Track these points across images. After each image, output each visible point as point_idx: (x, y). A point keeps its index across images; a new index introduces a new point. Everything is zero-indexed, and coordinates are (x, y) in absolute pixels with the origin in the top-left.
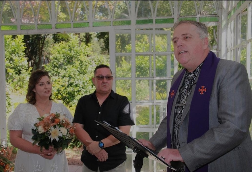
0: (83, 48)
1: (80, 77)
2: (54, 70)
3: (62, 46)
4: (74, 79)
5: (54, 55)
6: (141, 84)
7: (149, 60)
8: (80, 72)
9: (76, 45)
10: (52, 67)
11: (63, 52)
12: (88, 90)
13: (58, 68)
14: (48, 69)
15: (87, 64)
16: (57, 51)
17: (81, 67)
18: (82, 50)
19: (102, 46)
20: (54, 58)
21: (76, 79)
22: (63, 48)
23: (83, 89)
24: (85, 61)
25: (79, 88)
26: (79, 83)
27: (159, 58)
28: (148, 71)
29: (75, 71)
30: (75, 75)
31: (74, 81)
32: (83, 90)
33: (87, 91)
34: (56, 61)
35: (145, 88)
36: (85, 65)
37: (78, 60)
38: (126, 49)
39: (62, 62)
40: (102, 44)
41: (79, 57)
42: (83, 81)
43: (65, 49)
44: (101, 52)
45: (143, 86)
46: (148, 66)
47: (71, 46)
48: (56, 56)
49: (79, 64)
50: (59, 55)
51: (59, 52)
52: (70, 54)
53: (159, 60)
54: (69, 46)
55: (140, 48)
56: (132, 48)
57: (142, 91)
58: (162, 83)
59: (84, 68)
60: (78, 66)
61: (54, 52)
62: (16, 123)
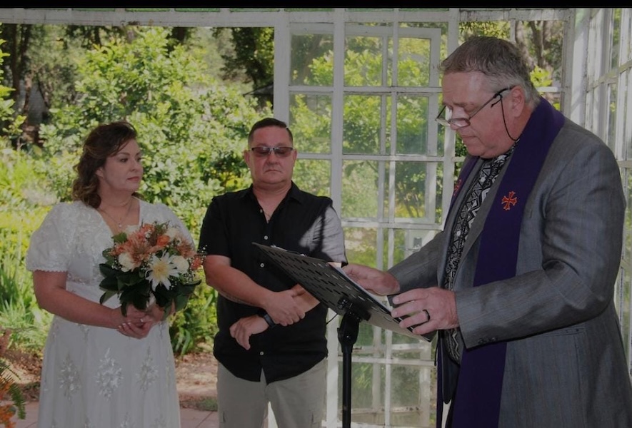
0: (181, 63)
1: (171, 150)
2: (88, 126)
3: (114, 53)
4: (152, 157)
5: (88, 80)
6: (353, 180)
7: (380, 105)
8: (170, 137)
9: (158, 51)
10: (82, 117)
11: (117, 72)
12: (192, 192)
14: (69, 123)
15: (192, 111)
16: (97, 67)
17: (173, 121)
18: (178, 70)
19: (227, 51)
20: (88, 89)
21: (157, 157)
22: (116, 60)
23: (179, 188)
24: (186, 103)
25: (166, 183)
26: (166, 168)
27: (410, 101)
28: (377, 140)
29: (157, 132)
30: (155, 143)
31: (152, 161)
32: (177, 189)
33: (188, 195)
34: (95, 98)
35: (365, 192)
36: (184, 114)
37: (165, 98)
38: (312, 70)
39: (113, 102)
40: (226, 47)
41: (166, 91)
42: (177, 164)
43: (124, 64)
44: (223, 73)
45: (359, 187)
46: (378, 123)
47: (143, 55)
48: (93, 85)
49: (169, 111)
50: (104, 81)
51: (104, 72)
52: (138, 79)
53: (409, 106)
54: (137, 55)
55: (355, 70)
56: (330, 66)
57: (355, 202)
58: (416, 176)
59: (181, 125)
60: (163, 116)
61: (86, 71)
62: (53, 254)
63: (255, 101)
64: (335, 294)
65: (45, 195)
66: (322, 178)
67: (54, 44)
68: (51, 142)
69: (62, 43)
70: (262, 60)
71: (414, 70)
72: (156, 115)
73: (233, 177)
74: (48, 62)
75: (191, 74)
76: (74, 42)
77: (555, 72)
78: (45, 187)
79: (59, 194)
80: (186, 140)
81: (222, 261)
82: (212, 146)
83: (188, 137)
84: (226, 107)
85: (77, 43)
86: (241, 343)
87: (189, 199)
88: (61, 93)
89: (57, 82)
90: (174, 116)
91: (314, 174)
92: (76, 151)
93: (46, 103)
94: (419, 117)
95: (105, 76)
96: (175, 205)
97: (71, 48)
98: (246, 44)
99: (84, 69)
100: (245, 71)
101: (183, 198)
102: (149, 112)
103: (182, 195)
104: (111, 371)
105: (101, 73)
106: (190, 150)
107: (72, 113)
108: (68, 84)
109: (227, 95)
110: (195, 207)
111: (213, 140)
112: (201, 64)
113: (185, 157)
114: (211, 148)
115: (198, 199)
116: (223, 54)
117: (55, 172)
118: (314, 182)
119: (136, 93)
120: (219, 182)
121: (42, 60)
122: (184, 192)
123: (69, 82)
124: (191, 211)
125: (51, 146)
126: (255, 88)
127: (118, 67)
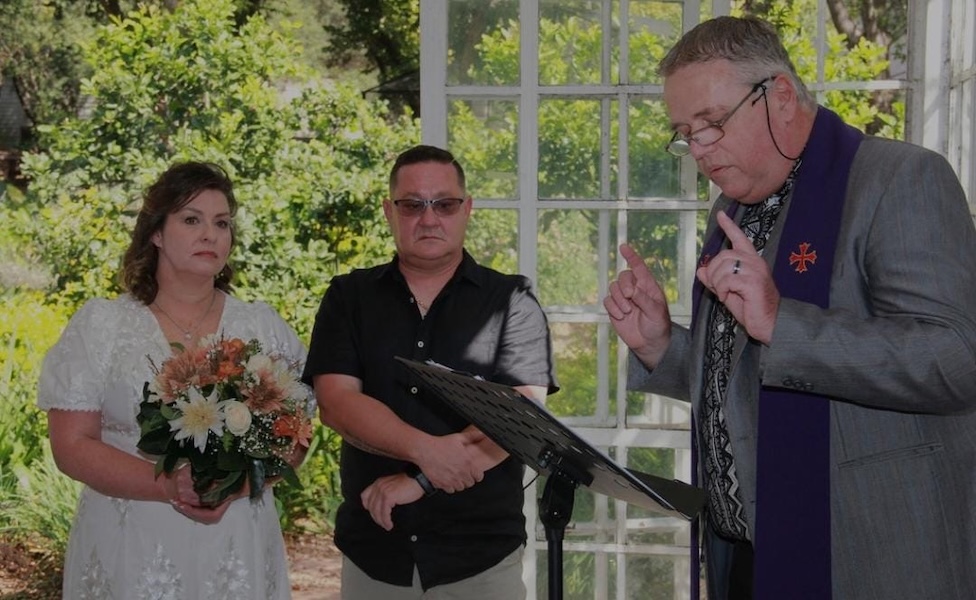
0: (259, 45)
1: (244, 192)
2: (104, 154)
3: (145, 29)
5: (101, 76)
6: (552, 237)
7: (598, 111)
8: (243, 170)
9: (220, 24)
10: (94, 140)
11: (149, 63)
12: (282, 263)
13: (124, 145)
14: (71, 150)
15: (280, 125)
16: (117, 53)
17: (247, 142)
18: (254, 55)
19: (334, 18)
20: (103, 92)
22: (149, 42)
23: (259, 257)
24: (269, 112)
27: (648, 103)
28: (592, 170)
32: (256, 259)
33: (275, 267)
34: (115, 106)
35: (572, 255)
36: (265, 131)
37: (232, 104)
38: (480, 54)
39: (146, 112)
40: (332, 11)
41: (236, 92)
42: (256, 215)
43: (162, 48)
44: (327, 55)
45: (562, 248)
46: (593, 142)
47: (195, 32)
48: (111, 84)
49: (239, 127)
50: (128, 77)
51: (128, 63)
52: (186, 73)
53: (646, 111)
54: (184, 32)
55: (553, 52)
56: (512, 47)
57: (556, 273)
58: (660, 229)
59: (260, 149)
60: (230, 136)
61: (99, 60)
62: (78, 382)
63: (384, 106)
64: (533, 442)
65: (30, 269)
66: (500, 234)
67: (39, 11)
68: (41, 183)
69: (53, 9)
70: (394, 33)
71: (655, 50)
72: (219, 133)
73: (349, 234)
74: (30, 41)
75: (276, 64)
76: (73, 8)
77: (893, 45)
78: (29, 257)
79: (56, 270)
80: (269, 174)
81: (346, 384)
82: (313, 183)
83: (272, 168)
84: (336, 116)
85: (78, 9)
86: (378, 520)
87: (276, 273)
88: (52, 94)
89: (45, 76)
90: (249, 134)
91: (487, 227)
92: (84, 197)
93: (26, 111)
94: (664, 129)
95: (131, 69)
96: (254, 285)
97: (68, 18)
98: (365, 7)
99: (95, 56)
100: (364, 51)
101: (266, 275)
102: (207, 128)
103: (264, 267)
104: (163, 579)
105: (124, 63)
106: (277, 191)
107: (76, 133)
108: (64, 80)
109: (337, 96)
110: (288, 288)
111: (315, 174)
112: (292, 45)
113: (269, 205)
114: (312, 187)
115: (292, 274)
116: (328, 24)
117: (49, 234)
118: (486, 240)
119: (184, 96)
120: (326, 245)
121: (19, 38)
122: (267, 263)
123: (65, 74)
124: (280, 295)
125: (40, 189)
126: (383, 81)
127: (153, 53)
